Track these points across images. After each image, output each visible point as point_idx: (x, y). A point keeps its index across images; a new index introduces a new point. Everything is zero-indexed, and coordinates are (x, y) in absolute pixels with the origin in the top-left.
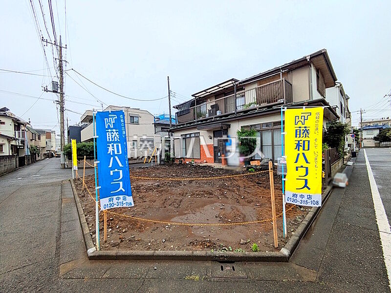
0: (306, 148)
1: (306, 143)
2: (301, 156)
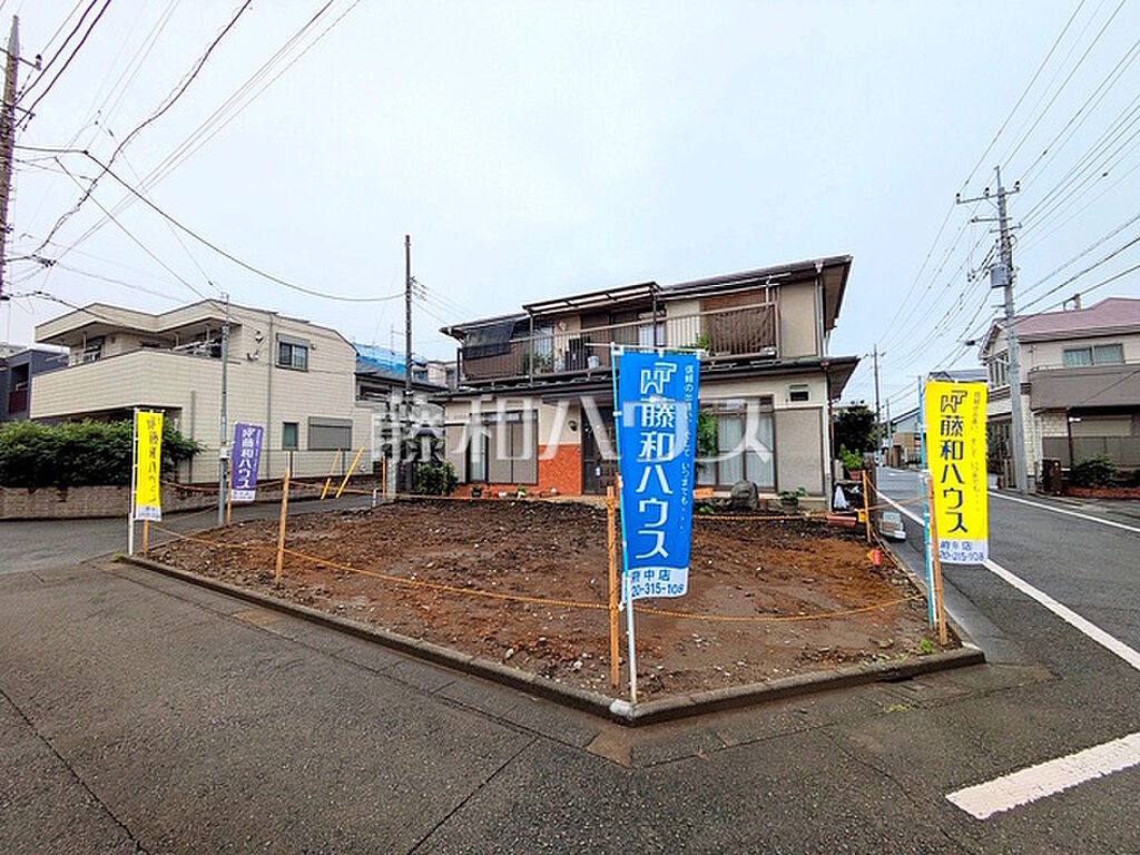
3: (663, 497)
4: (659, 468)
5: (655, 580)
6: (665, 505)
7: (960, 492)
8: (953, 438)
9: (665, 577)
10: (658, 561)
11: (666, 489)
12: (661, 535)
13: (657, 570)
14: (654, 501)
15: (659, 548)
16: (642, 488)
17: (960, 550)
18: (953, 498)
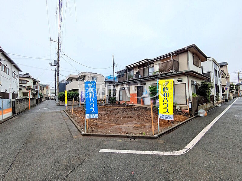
0: (167, 96)
1: (167, 94)
2: (165, 99)
3: (93, 103)
4: (92, 99)
5: (93, 116)
6: (94, 104)
7: (168, 104)
8: (166, 92)
9: (95, 115)
10: (93, 113)
11: (94, 102)
12: (93, 109)
13: (93, 114)
14: (92, 104)
15: (93, 111)
16: (90, 102)
17: (167, 117)
18: (166, 105)
